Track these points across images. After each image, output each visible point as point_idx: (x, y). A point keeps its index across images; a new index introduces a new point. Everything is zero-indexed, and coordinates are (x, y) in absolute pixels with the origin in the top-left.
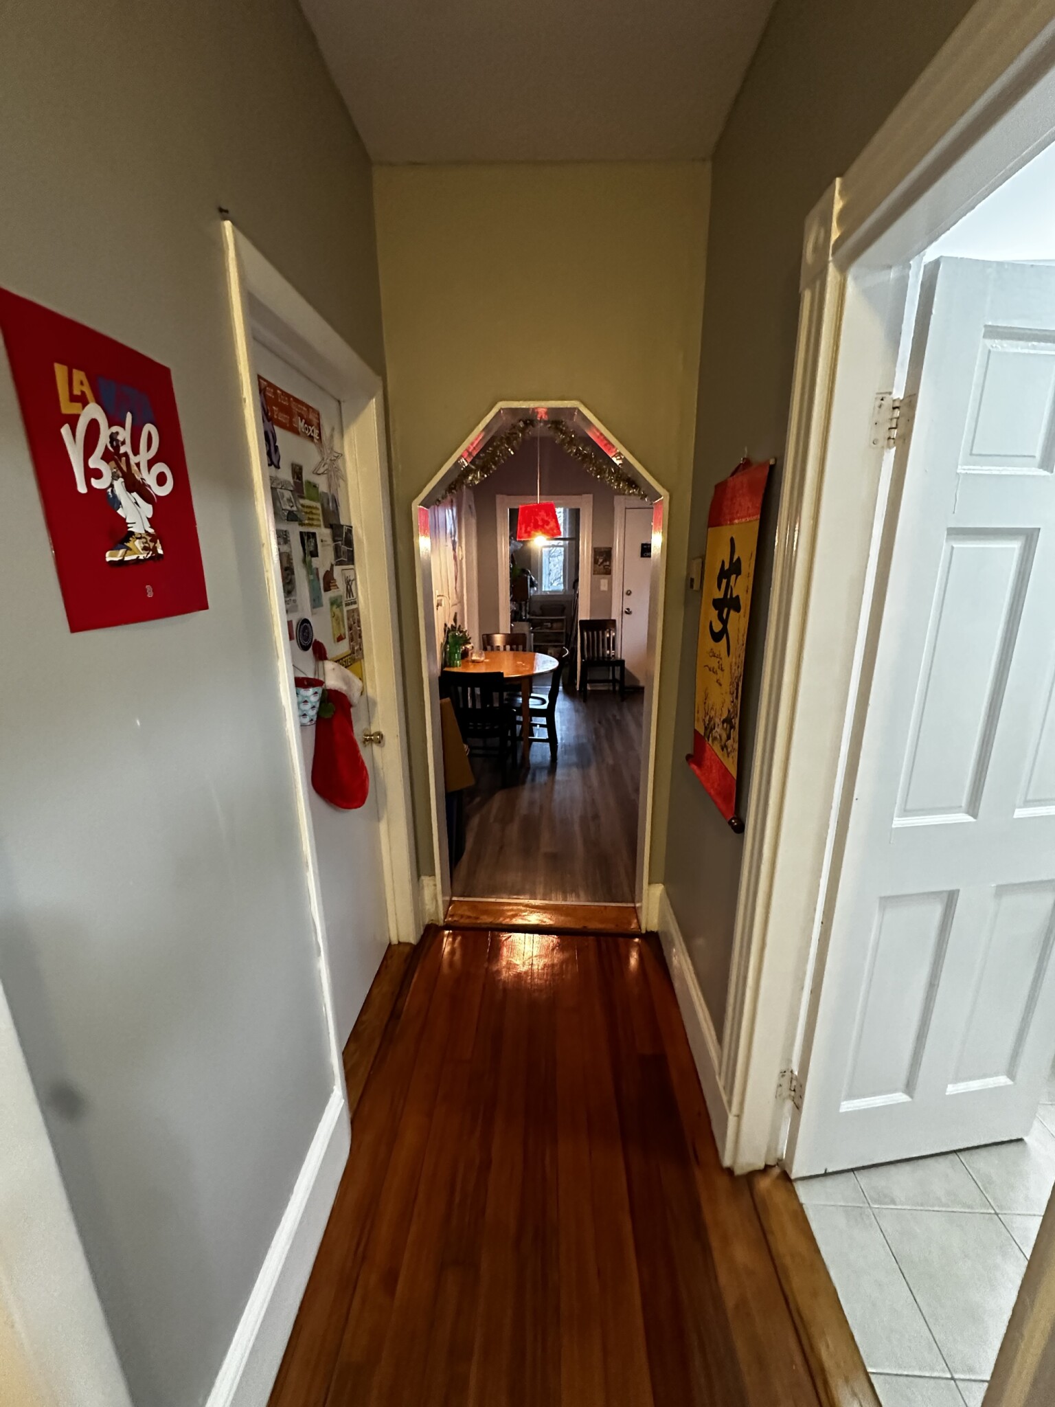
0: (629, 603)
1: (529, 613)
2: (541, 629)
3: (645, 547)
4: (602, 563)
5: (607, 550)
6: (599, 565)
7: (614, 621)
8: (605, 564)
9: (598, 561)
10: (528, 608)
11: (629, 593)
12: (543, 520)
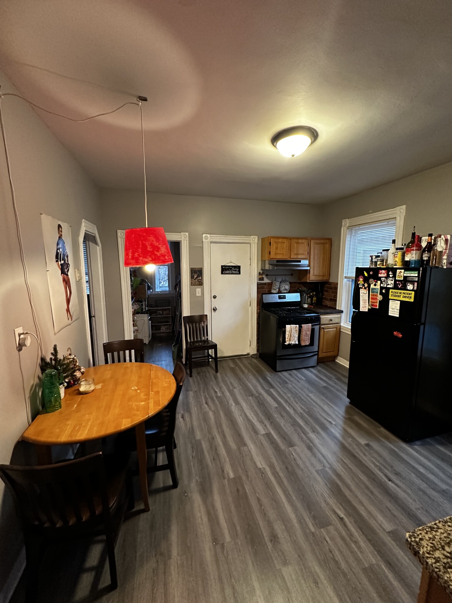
0: (216, 303)
1: (147, 307)
2: (156, 315)
3: (223, 267)
4: (197, 278)
5: (199, 269)
6: (195, 280)
7: (206, 315)
8: (198, 278)
9: (194, 277)
10: (146, 303)
11: (215, 297)
12: (152, 245)
